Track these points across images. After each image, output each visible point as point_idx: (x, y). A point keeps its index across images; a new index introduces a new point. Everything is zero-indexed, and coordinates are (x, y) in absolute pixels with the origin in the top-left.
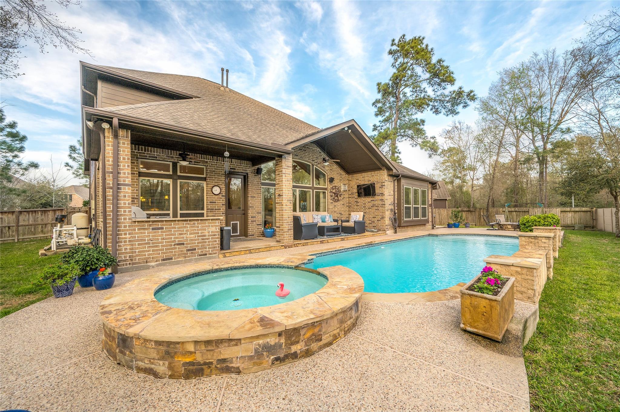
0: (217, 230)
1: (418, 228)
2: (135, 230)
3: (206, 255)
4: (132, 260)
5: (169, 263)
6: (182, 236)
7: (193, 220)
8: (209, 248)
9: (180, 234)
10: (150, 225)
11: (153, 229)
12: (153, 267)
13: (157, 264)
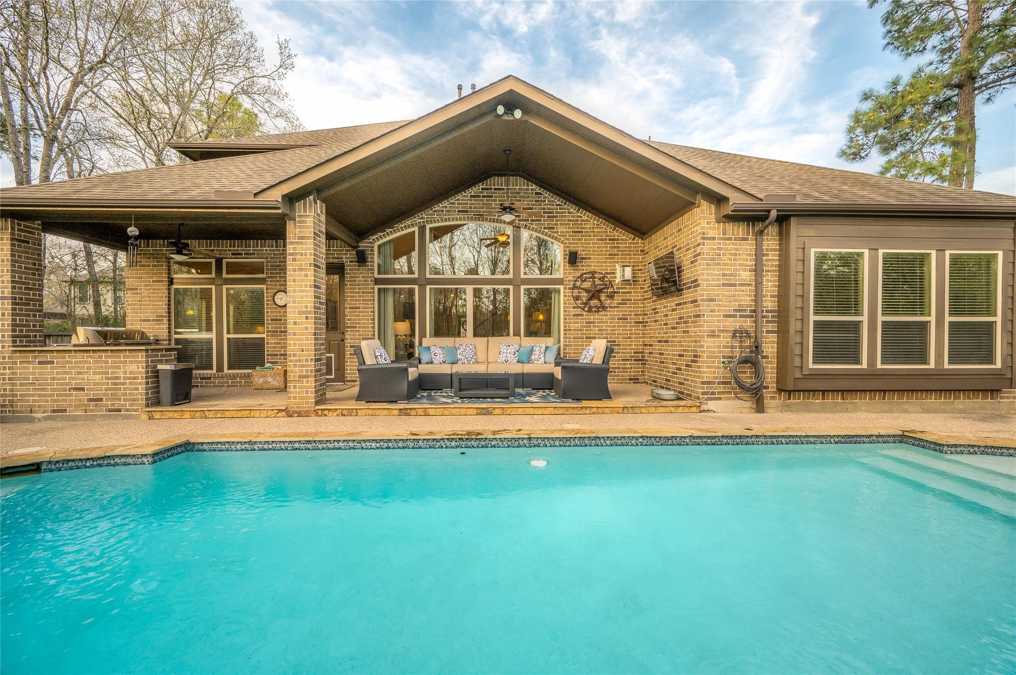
0: (140, 369)
1: (932, 401)
2: (16, 363)
3: (120, 410)
4: (12, 406)
5: (62, 417)
6: (81, 376)
7: (98, 350)
8: (125, 400)
9: (78, 372)
10: (35, 357)
11: (40, 363)
12: (39, 420)
13: (44, 417)
